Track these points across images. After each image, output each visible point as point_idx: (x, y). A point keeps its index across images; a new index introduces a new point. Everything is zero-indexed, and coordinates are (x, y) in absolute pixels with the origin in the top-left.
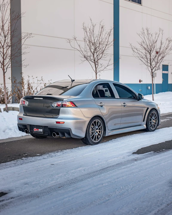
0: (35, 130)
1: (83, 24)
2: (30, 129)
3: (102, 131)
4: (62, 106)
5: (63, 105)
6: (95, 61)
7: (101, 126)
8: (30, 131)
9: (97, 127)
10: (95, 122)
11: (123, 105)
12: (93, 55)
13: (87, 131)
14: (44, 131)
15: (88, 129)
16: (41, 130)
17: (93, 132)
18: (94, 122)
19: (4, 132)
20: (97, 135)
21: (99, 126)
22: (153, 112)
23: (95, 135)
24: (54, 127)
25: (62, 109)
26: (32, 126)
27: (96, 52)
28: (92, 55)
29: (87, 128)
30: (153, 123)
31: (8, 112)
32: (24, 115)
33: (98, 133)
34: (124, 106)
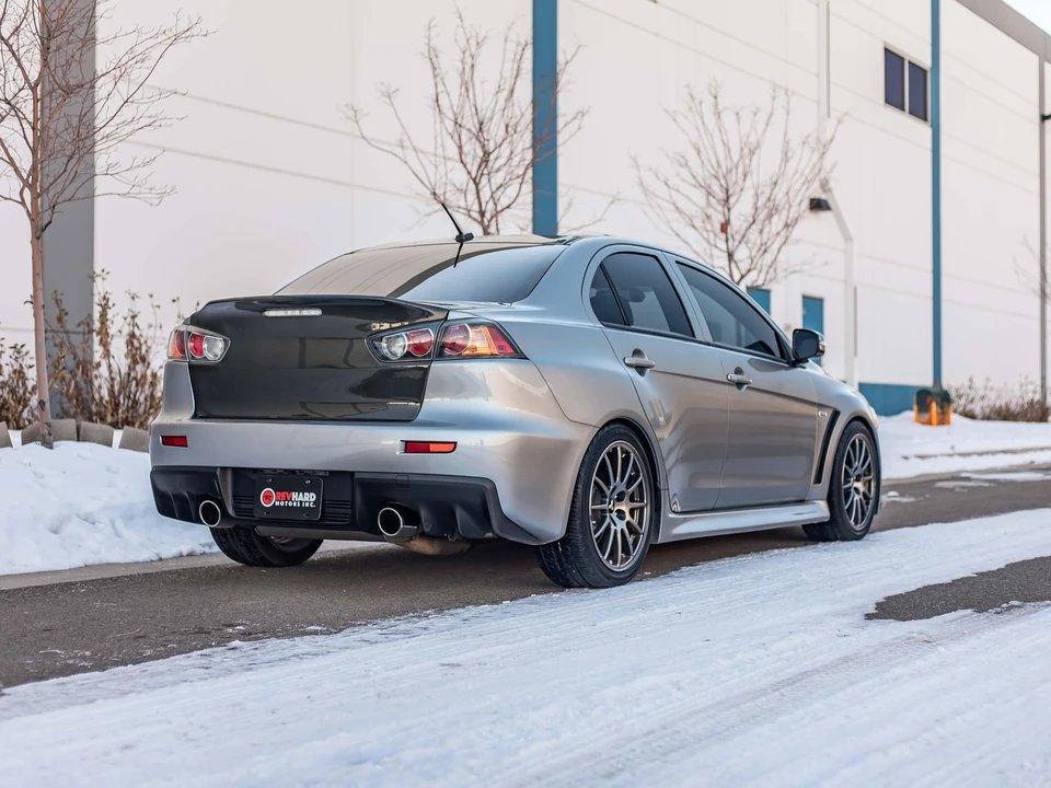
0: (268, 497)
1: (429, 28)
2: (235, 496)
3: (641, 509)
4: (440, 355)
5: (443, 346)
6: (482, 214)
7: (640, 485)
8: (235, 508)
9: (621, 487)
10: (613, 455)
11: (736, 377)
12: (477, 185)
13: (578, 504)
14: (324, 502)
15: (580, 491)
16: (309, 498)
17: (603, 511)
18: (608, 454)
19: (55, 532)
20: (622, 531)
21: (632, 480)
22: (856, 437)
23: (613, 527)
24: (394, 477)
25: (437, 368)
26: (248, 479)
27: (485, 172)
28: (472, 185)
29: (576, 487)
30: (857, 498)
31: (51, 448)
32: (195, 416)
33: (628, 518)
34: (739, 385)
